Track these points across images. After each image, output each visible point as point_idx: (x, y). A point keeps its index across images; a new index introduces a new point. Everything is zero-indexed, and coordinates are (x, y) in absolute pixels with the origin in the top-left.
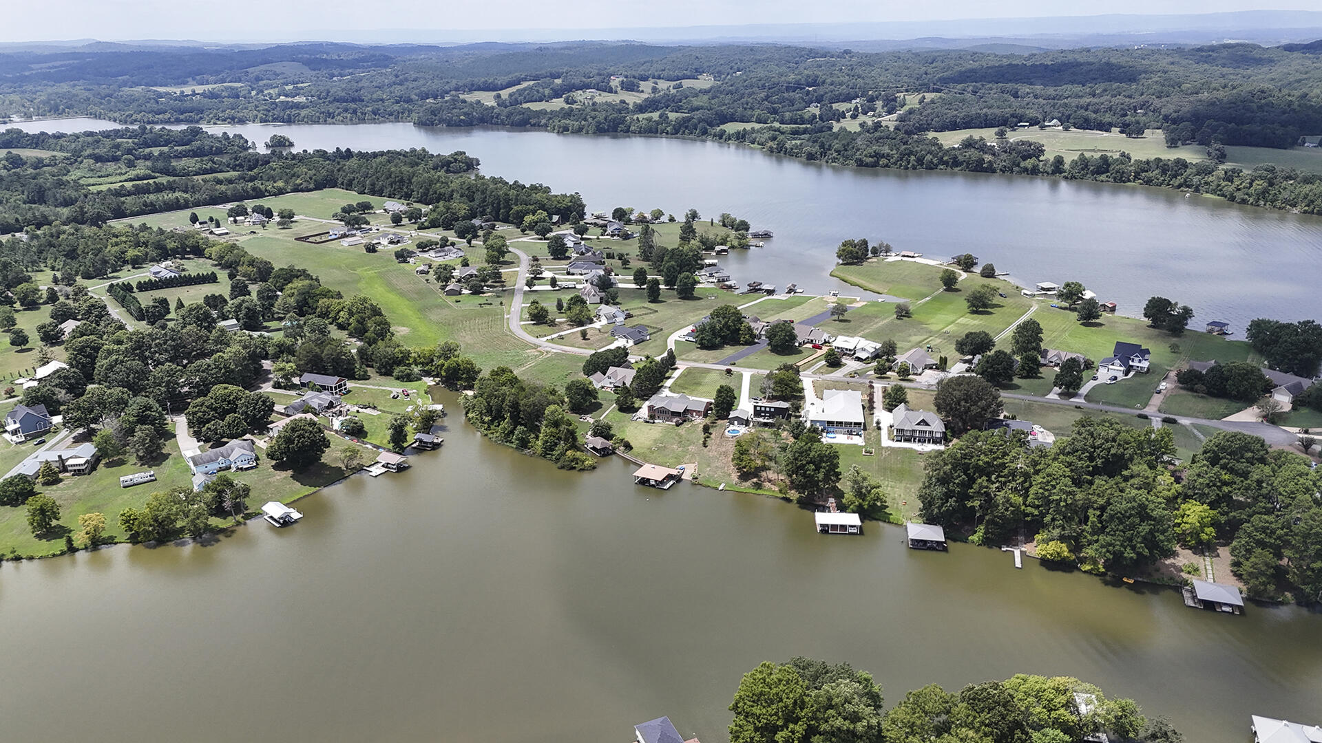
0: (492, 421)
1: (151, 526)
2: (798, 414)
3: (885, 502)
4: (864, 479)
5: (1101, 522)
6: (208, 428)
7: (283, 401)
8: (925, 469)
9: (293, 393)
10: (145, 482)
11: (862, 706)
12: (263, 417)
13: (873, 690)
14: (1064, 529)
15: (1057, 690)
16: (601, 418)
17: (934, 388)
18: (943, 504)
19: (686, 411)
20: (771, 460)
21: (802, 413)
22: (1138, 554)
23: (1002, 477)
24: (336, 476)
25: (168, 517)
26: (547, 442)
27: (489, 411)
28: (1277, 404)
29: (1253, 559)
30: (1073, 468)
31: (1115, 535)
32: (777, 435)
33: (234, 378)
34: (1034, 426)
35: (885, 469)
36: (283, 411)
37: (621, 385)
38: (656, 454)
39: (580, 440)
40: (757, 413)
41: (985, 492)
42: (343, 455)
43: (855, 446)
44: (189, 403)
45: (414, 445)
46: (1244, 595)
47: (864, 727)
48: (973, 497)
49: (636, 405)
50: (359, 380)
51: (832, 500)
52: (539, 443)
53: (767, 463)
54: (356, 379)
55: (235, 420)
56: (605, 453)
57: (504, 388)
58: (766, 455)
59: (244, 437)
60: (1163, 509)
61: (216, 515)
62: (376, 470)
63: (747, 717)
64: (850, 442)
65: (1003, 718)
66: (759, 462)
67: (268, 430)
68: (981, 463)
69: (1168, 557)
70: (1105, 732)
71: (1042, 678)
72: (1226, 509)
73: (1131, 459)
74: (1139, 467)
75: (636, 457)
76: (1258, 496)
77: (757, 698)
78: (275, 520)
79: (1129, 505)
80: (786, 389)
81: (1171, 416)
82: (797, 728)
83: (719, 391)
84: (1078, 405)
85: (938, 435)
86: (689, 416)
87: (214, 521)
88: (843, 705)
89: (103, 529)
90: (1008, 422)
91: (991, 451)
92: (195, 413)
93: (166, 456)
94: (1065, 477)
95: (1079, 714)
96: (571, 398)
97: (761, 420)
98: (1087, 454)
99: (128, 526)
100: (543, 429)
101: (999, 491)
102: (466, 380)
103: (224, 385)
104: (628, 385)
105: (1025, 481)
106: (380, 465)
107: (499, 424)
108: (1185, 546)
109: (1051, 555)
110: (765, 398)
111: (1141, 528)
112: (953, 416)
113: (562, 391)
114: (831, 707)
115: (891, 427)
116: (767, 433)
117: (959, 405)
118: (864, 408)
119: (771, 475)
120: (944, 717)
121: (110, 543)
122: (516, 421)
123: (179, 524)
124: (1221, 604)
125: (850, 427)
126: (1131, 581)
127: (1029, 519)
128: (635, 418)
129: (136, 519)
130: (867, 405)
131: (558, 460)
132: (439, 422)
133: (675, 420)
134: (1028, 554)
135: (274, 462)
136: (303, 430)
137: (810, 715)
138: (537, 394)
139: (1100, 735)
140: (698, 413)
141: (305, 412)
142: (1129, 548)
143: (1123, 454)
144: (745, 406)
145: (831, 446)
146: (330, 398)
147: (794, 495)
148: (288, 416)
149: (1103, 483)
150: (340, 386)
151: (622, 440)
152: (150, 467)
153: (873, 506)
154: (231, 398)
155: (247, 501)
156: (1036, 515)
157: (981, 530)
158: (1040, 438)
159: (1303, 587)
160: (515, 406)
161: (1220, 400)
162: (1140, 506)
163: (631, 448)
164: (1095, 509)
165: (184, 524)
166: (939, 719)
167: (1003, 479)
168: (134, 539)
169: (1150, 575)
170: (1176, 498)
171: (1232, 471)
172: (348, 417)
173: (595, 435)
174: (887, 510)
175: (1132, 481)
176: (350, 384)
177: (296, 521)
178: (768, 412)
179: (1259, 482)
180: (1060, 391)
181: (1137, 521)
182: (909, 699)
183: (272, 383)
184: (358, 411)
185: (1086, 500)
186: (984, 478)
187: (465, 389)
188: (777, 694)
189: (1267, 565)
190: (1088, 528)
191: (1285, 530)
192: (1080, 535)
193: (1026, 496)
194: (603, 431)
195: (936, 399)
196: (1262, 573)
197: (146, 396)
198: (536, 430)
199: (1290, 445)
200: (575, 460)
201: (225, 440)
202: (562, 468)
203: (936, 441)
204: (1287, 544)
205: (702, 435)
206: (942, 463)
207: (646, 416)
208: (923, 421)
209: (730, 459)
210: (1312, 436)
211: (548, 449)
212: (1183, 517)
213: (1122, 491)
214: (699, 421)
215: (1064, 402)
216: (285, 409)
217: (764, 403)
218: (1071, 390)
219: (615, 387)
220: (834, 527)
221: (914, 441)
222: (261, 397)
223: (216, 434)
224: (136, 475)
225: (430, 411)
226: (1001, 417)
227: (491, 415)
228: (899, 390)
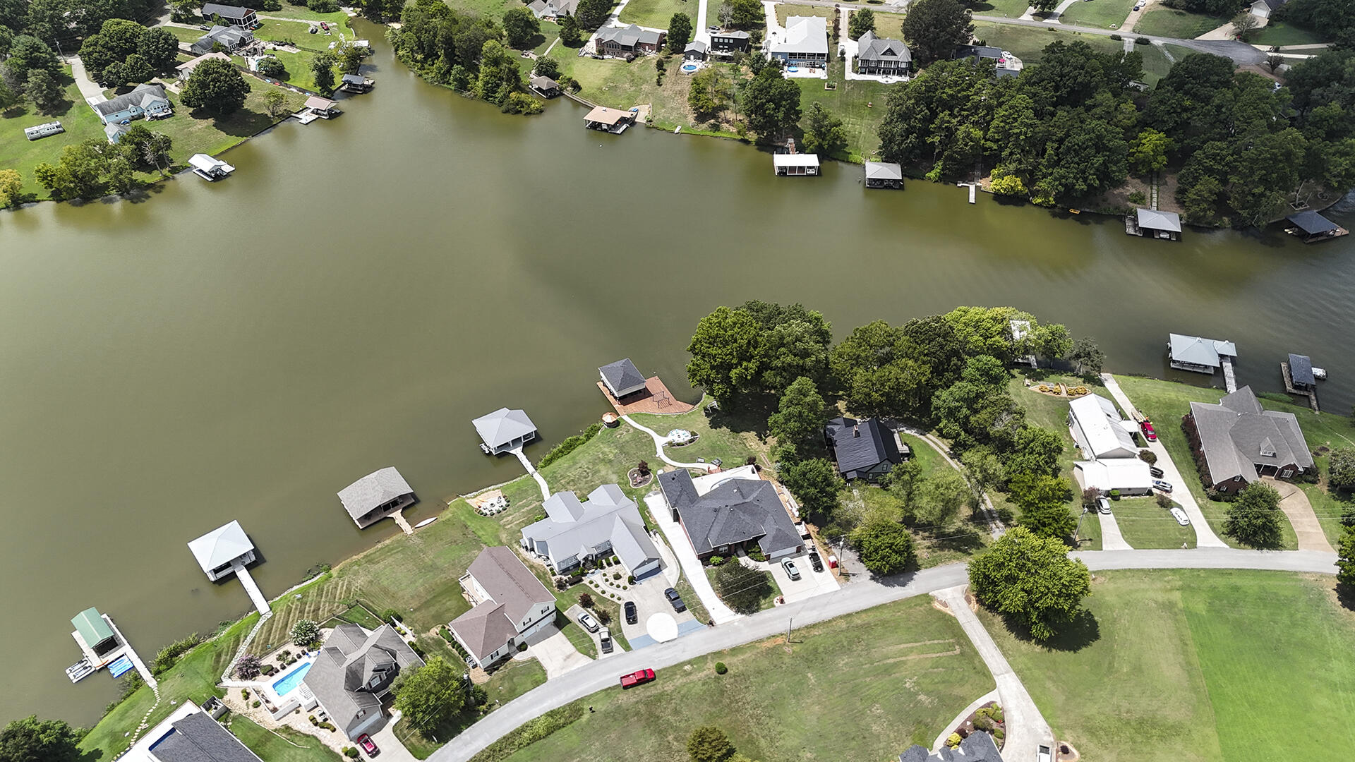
0: (425, 59)
1: (71, 182)
2: (758, 45)
3: (845, 141)
4: (826, 117)
5: (1057, 155)
6: (109, 72)
7: (187, 37)
8: (888, 104)
9: (196, 27)
10: (53, 134)
11: (811, 343)
12: (168, 57)
13: (823, 328)
14: (1020, 163)
15: (995, 319)
16: (545, 55)
17: (903, 11)
18: (903, 141)
19: (638, 44)
20: (729, 99)
21: (763, 44)
22: (1090, 186)
23: (965, 110)
24: (262, 124)
25: (88, 172)
26: (487, 83)
27: (421, 47)
28: (1253, 19)
29: (1198, 187)
30: (1037, 98)
31: (1069, 167)
32: (736, 70)
33: (125, 11)
34: (1003, 53)
35: (847, 105)
36: (190, 50)
37: (564, 14)
38: (607, 95)
39: (524, 80)
40: (715, 45)
41: (946, 127)
42: (267, 101)
43: (818, 79)
44: (81, 42)
45: (343, 88)
46: (1183, 222)
47: (812, 361)
48: (933, 133)
49: (583, 39)
50: (269, 10)
51: (791, 140)
52: (480, 84)
53: (724, 102)
54: (265, 10)
55: (136, 63)
56: (553, 94)
57: (434, 20)
58: (725, 94)
59: (152, 81)
60: (1120, 139)
61: (139, 169)
62: (306, 117)
63: (704, 357)
64: (812, 75)
65: (942, 348)
66: (716, 101)
67: (178, 72)
68: (944, 96)
69: (1116, 187)
70: (1034, 354)
71: (982, 309)
72: (1181, 136)
73: (1096, 87)
74: (1104, 97)
75: (586, 97)
76: (1215, 122)
77: (712, 341)
78: (205, 174)
79: (1087, 136)
80: (746, 16)
81: (1145, 37)
82: (750, 365)
83: (674, 21)
84: (1052, 27)
85: (904, 66)
86: (641, 50)
87: (139, 176)
88: (793, 344)
89: (21, 187)
90: (977, 49)
91: (956, 84)
92: (90, 54)
93: (69, 105)
94: (1028, 109)
95: (1013, 339)
96: (510, 31)
97: (719, 53)
98: (1054, 84)
99: (47, 183)
100: (482, 68)
101: (961, 125)
102: (391, 10)
103: (116, 20)
104: (572, 15)
105: (987, 114)
106: (310, 111)
107: (434, 64)
108: (1135, 175)
109: (1005, 190)
110: (723, 27)
111: (1096, 159)
112: (920, 44)
113: (499, 22)
114: (783, 345)
115: (856, 57)
116: (725, 69)
117: (928, 30)
118: (828, 36)
119: (729, 115)
120: (887, 349)
121: (32, 202)
122: (451, 59)
123: (102, 180)
124: (1159, 231)
125: (813, 59)
126: (1077, 212)
127: (987, 153)
128: (582, 54)
129: (54, 175)
130: (832, 33)
131: (501, 102)
132: (367, 61)
133: (626, 55)
134: (982, 189)
135: (191, 110)
136: (217, 72)
137: (763, 353)
138: (471, 28)
139: (1029, 356)
140: (651, 46)
141: (215, 51)
142: (1081, 180)
143: (1090, 82)
144: (702, 37)
145: (791, 82)
146: (240, 34)
147: (752, 136)
148: (197, 55)
149: (1065, 114)
150: (249, 19)
151: (569, 79)
152: (54, 116)
153: (833, 146)
154: (128, 35)
155: (171, 154)
156: (995, 150)
157: (939, 166)
158: (1008, 65)
159: (1240, 212)
160: (448, 41)
161: (1197, 16)
162: (1098, 137)
163: (580, 88)
164: (1053, 142)
165: (107, 180)
166: (882, 351)
167: (965, 113)
168: (57, 196)
169: (1097, 205)
170: (1134, 126)
171: (1195, 96)
172: (265, 56)
173: (539, 73)
174: (847, 149)
175: (1094, 111)
176: (260, 17)
177: (228, 175)
178: (726, 44)
179: (1219, 107)
180: (1034, 11)
181: (1093, 152)
182: (855, 334)
183: (170, 15)
184: (274, 49)
185: (1045, 132)
186: (947, 112)
187: (391, 21)
188: (732, 336)
189: (1210, 191)
190: (1044, 161)
191: (1235, 156)
192: (1035, 168)
193: (986, 130)
194: (548, 69)
195: (904, 24)
196: (1205, 200)
197: (30, 34)
198: (475, 69)
199: (1258, 65)
200: (520, 103)
201: (131, 84)
202: (507, 112)
203: (901, 72)
204: (1234, 170)
205: (656, 72)
206: (905, 98)
207: (594, 51)
208: (890, 50)
209: (686, 99)
210: (1281, 55)
211: (490, 92)
212: (1138, 146)
213: (1082, 122)
214: (652, 56)
215: (1038, 24)
216: (191, 47)
217: (722, 34)
218: (1046, 10)
219: (558, 16)
220: (792, 169)
221: (879, 73)
222: (161, 35)
223: (120, 78)
224: (42, 126)
225: (356, 49)
226: (971, 43)
227: (423, 52)
228: (867, 14)
